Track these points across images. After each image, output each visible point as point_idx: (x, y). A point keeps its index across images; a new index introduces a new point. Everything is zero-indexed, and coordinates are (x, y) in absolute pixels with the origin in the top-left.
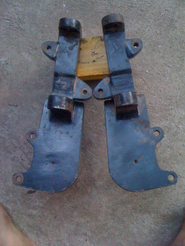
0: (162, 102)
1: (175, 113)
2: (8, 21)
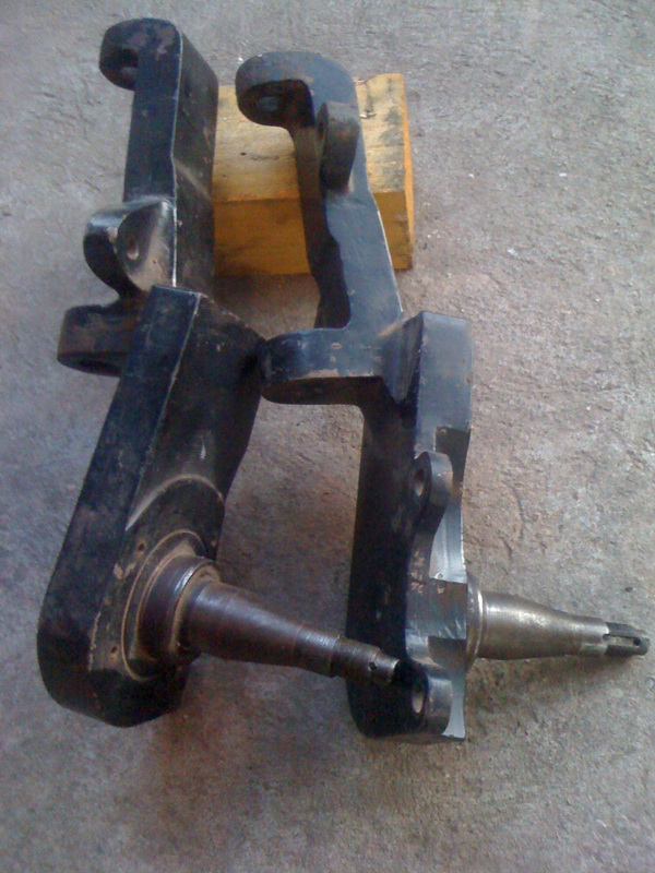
2: (47, 99)
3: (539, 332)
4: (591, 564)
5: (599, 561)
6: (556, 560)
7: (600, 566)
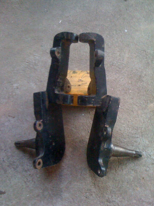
0: (129, 131)
1: (140, 141)
2: (27, 63)
3: (124, 124)
4: (131, 174)
5: (133, 174)
6: (125, 173)
7: (133, 175)
